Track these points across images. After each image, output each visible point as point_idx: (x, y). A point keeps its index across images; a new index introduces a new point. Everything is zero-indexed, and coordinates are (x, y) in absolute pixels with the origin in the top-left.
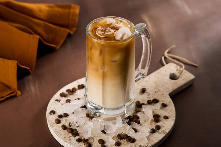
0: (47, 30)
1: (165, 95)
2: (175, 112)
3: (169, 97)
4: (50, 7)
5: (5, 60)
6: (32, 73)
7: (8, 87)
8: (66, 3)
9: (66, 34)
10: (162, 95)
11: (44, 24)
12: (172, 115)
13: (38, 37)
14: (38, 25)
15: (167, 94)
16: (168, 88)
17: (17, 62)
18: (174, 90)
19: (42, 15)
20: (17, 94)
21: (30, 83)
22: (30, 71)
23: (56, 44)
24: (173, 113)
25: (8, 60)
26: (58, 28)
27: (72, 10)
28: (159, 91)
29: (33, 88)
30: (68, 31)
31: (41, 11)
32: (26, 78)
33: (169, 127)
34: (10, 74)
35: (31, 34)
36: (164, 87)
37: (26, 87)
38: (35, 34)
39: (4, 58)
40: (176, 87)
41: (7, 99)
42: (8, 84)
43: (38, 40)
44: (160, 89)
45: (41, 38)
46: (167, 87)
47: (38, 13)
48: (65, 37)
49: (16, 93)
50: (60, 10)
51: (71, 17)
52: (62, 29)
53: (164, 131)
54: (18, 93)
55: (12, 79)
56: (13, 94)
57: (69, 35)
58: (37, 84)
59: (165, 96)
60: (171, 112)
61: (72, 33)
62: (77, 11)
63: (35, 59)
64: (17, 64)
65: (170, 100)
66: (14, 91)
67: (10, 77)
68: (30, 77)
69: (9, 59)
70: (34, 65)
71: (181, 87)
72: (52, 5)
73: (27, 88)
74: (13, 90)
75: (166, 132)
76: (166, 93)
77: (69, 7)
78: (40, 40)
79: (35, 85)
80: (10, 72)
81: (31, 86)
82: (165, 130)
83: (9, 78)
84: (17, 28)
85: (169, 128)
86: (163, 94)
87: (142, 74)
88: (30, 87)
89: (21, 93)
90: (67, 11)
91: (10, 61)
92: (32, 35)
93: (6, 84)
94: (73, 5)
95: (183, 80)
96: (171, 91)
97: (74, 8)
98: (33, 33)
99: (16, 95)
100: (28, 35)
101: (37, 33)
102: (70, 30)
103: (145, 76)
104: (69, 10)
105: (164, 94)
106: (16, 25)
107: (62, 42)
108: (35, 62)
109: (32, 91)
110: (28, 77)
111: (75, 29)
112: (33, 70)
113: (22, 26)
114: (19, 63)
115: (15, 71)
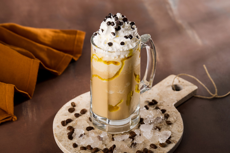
0: (50, 55)
1: (170, 106)
2: (182, 122)
3: (174, 107)
4: (56, 32)
5: (3, 84)
6: (31, 98)
7: (5, 112)
8: (72, 29)
9: (70, 60)
10: (168, 106)
11: (48, 49)
12: (180, 124)
13: (39, 61)
14: (41, 50)
15: (172, 105)
16: (172, 99)
17: (14, 86)
18: (178, 100)
19: (47, 40)
20: (13, 119)
21: (28, 109)
22: (29, 96)
23: (58, 69)
24: (181, 123)
25: (6, 84)
26: (62, 53)
27: (77, 36)
28: (164, 102)
29: (30, 114)
30: (72, 56)
31: (45, 36)
32: (24, 104)
33: (178, 137)
34: (7, 98)
35: (32, 58)
36: (168, 99)
37: (23, 113)
38: (36, 59)
40: (180, 98)
41: (2, 124)
42: (5, 109)
43: (38, 65)
44: (164, 101)
45: (42, 63)
46: (171, 98)
47: (43, 37)
48: (68, 63)
49: (12, 118)
50: (65, 35)
51: (76, 43)
52: (66, 54)
53: (174, 141)
55: (9, 104)
56: (8, 119)
57: (73, 61)
58: (34, 110)
59: (171, 107)
60: (178, 122)
61: (76, 59)
62: (83, 37)
63: (35, 84)
64: (15, 87)
65: (176, 110)
66: (10, 116)
67: (7, 101)
68: (28, 103)
69: (7, 83)
70: (34, 90)
71: (185, 97)
72: (58, 30)
73: (24, 113)
74: (9, 115)
75: (176, 141)
76: (171, 104)
77: (75, 33)
78: (40, 64)
79: (32, 111)
80: (7, 96)
81: (29, 111)
83: (6, 102)
84: (19, 52)
86: (168, 105)
87: (146, 86)
88: (27, 112)
89: (17, 118)
90: (72, 36)
91: (8, 84)
92: (32, 60)
93: (2, 109)
94: (78, 31)
95: (187, 90)
96: (176, 102)
97: (80, 34)
98: (34, 57)
99: (12, 120)
100: (29, 59)
101: (38, 57)
102: (75, 56)
103: (149, 88)
104: (74, 36)
105: (169, 105)
106: (18, 49)
107: (65, 67)
108: (34, 87)
109: (29, 116)
110: (27, 102)
111: (79, 55)
112: (32, 95)
113: (24, 50)
114: (16, 87)
115: (12, 96)
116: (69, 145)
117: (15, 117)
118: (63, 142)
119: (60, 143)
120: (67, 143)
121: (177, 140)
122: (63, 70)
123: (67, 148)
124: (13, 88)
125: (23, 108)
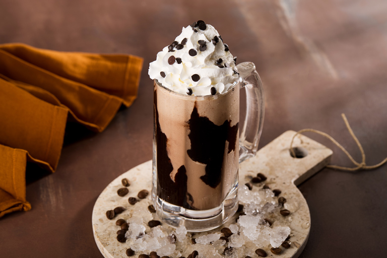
0: (85, 98)
1: (288, 184)
2: (308, 211)
3: (295, 186)
4: (93, 58)
5: (7, 148)
6: (53, 171)
7: (11, 196)
8: (121, 53)
9: (118, 106)
10: (284, 185)
11: (80, 88)
12: (305, 215)
13: (67, 109)
14: (70, 89)
15: (291, 183)
16: (291, 172)
17: (26, 151)
18: (301, 174)
19: (78, 73)
20: (25, 208)
21: (50, 190)
22: (51, 168)
23: (99, 122)
24: (306, 212)
25: (12, 149)
26: (104, 95)
27: (130, 65)
28: (277, 177)
29: (53, 199)
30: (121, 100)
31: (75, 65)
32: (42, 181)
33: (302, 236)
34: (14, 172)
35: (55, 104)
36: (284, 172)
37: (41, 197)
38: (62, 105)
39: (5, 144)
40: (303, 171)
41: (7, 216)
42: (10, 191)
43: (66, 116)
44: (278, 175)
45: (71, 112)
46: (289, 170)
47: (71, 68)
48: (115, 112)
49: (24, 206)
50: (109, 64)
51: (127, 77)
52: (111, 97)
54: (27, 207)
55: (17, 182)
56: (17, 208)
57: (123, 108)
58: (60, 191)
59: (289, 186)
60: (302, 212)
61: (128, 104)
62: (139, 67)
63: (61, 147)
64: (27, 155)
65: (297, 191)
66: (20, 202)
67: (14, 178)
68: (50, 180)
69: (14, 147)
70: (59, 158)
71: (313, 169)
72: (96, 55)
73: (43, 197)
74: (18, 200)
75: (299, 244)
76: (288, 181)
77: (126, 60)
78: (69, 114)
79: (57, 193)
80: (14, 170)
81: (50, 194)
82: (297, 241)
83: (12, 179)
84: (32, 93)
85: (303, 238)
86: (283, 182)
87: (247, 151)
88: (48, 196)
89: (32, 206)
90: (120, 66)
91: (15, 149)
92: (56, 107)
93: (7, 190)
94: (131, 57)
95: (314, 157)
96: (297, 177)
97: (134, 61)
98: (59, 102)
99: (23, 209)
100: (50, 105)
101: (65, 103)
102: (125, 99)
104: (124, 65)
105: (285, 182)
106: (31, 88)
107: (109, 119)
108: (60, 154)
109: (52, 203)
110: (47, 178)
111: (133, 98)
112: (56, 167)
113: (41, 91)
114: (30, 154)
115: (22, 168)
116: (121, 251)
117: (29, 205)
118: (110, 247)
119: (105, 249)
120: (117, 247)
121: (301, 242)
122: (107, 124)
123: (116, 256)
124: (25, 156)
125: (41, 188)
